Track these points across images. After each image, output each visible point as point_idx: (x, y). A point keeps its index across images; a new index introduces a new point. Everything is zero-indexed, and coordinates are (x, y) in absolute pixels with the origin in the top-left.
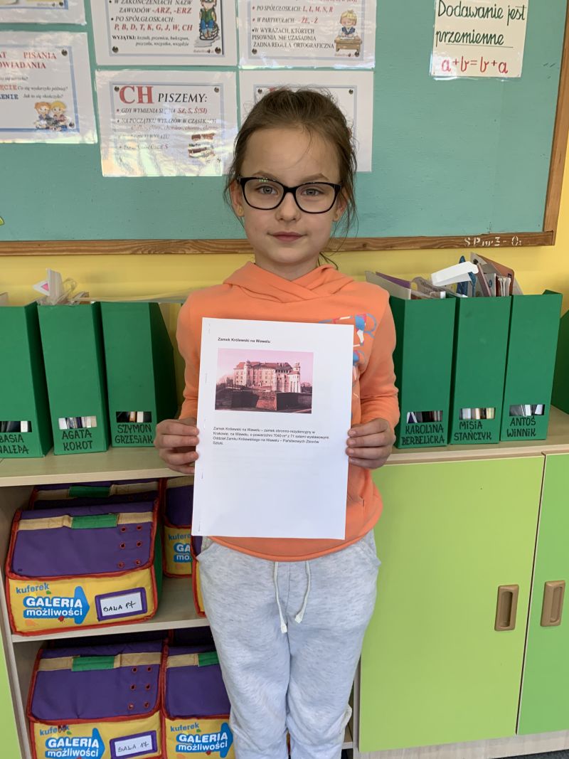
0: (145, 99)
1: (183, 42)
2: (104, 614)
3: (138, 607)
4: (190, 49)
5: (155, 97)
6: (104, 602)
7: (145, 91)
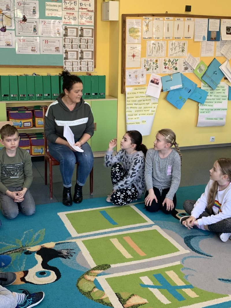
0: (24, 41)
1: (31, 32)
2: (25, 126)
3: (30, 125)
4: (32, 33)
5: (26, 41)
6: (25, 124)
7: (24, 40)
